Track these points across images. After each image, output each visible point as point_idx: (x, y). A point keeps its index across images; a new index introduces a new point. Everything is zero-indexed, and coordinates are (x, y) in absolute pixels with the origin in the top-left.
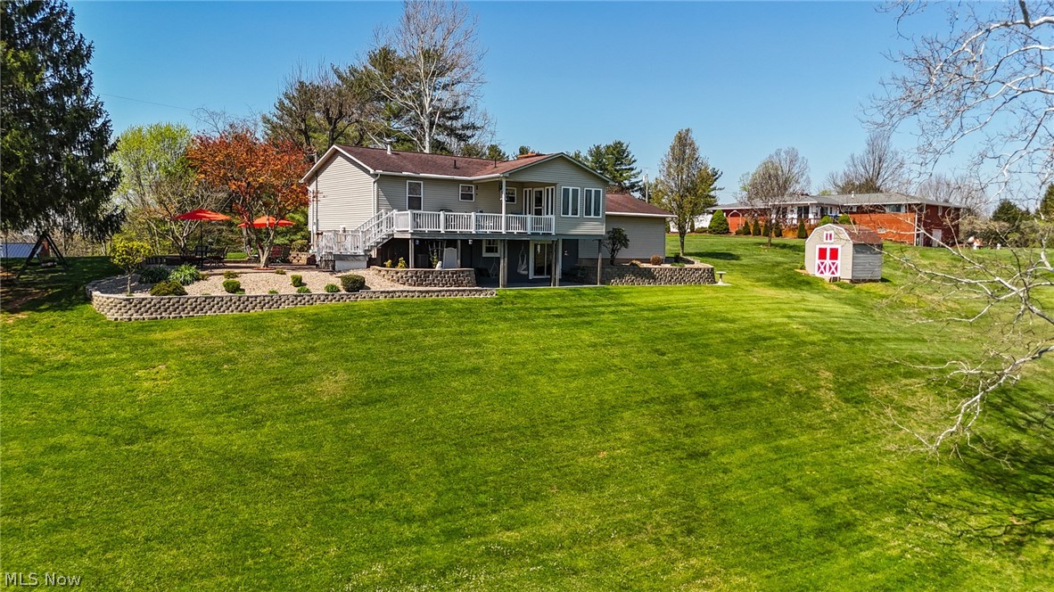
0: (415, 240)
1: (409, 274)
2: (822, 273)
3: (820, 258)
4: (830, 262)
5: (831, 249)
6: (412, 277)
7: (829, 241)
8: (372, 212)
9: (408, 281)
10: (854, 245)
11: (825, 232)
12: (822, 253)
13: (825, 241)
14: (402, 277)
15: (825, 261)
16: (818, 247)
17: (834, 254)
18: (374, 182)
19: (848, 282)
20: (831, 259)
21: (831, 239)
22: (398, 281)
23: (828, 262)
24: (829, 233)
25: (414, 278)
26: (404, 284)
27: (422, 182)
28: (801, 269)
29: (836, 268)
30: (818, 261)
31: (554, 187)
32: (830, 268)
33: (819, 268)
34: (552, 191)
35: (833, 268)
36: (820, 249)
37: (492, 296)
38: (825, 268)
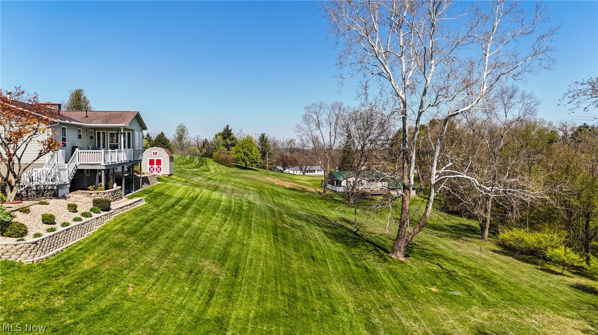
2: (159, 172)
3: (150, 165)
4: (157, 166)
5: (157, 160)
7: (155, 156)
10: (169, 157)
11: (153, 151)
12: (152, 162)
13: (153, 156)
15: (154, 166)
16: (149, 159)
17: (159, 162)
19: (167, 176)
20: (157, 165)
21: (156, 154)
23: (155, 166)
24: (155, 151)
27: (66, 127)
29: (160, 169)
30: (149, 166)
31: (131, 132)
32: (157, 169)
33: (150, 170)
34: (129, 134)
35: (159, 169)
36: (150, 160)
37: (145, 202)
38: (154, 170)
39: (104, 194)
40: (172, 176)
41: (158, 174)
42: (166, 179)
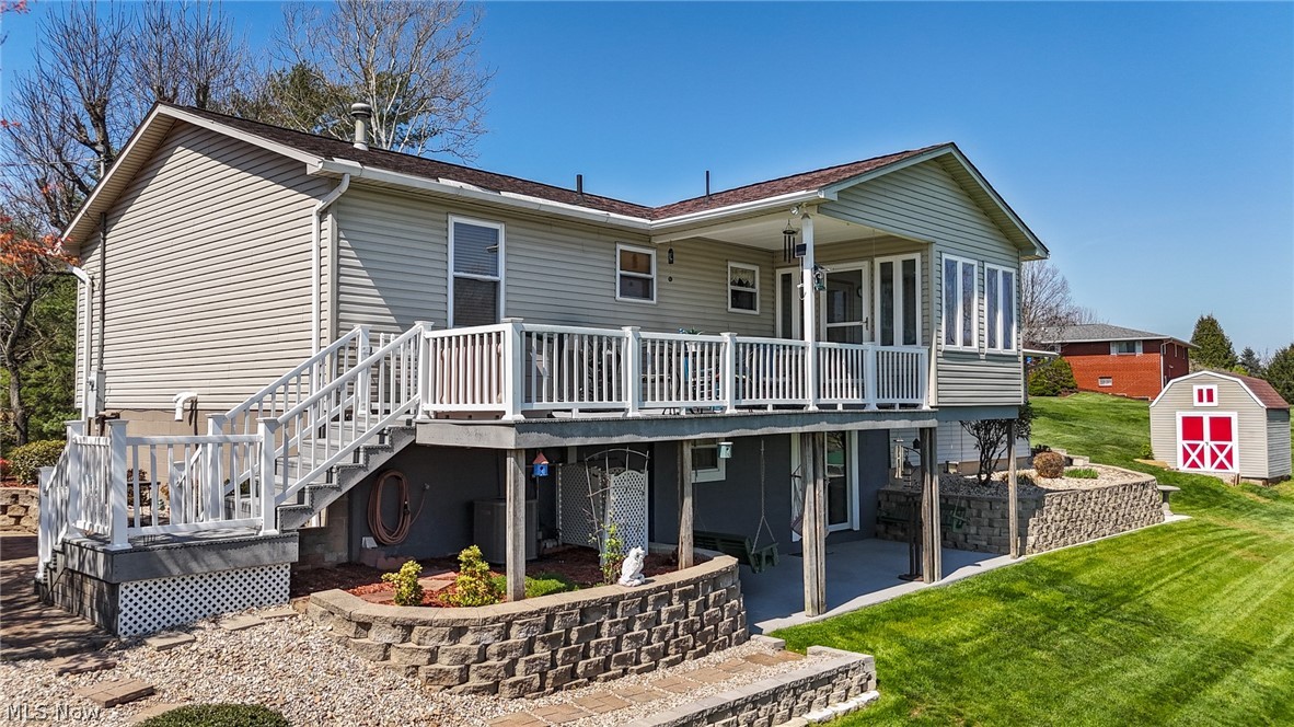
0: (531, 454)
1: (517, 636)
2: (1222, 466)
3: (1185, 437)
4: (1213, 444)
5: (1214, 421)
6: (529, 648)
7: (1205, 403)
8: (315, 336)
9: (510, 670)
10: (1267, 409)
11: (1196, 388)
12: (1192, 428)
13: (1196, 403)
14: (483, 656)
16: (1179, 416)
17: (1222, 429)
18: (322, 214)
19: (1260, 483)
20: (1213, 438)
21: (1210, 399)
22: (464, 679)
23: (1207, 443)
24: (1205, 388)
25: (541, 652)
26: (494, 689)
27: (500, 227)
28: (1147, 458)
29: (1229, 457)
30: (1181, 443)
31: (917, 257)
32: (1214, 457)
33: (1186, 456)
34: (909, 266)
35: (1222, 457)
36: (1186, 420)
37: (873, 693)
38: (1201, 456)
39: (457, 632)
40: (1283, 485)
41: (1220, 474)
42: (1250, 496)
